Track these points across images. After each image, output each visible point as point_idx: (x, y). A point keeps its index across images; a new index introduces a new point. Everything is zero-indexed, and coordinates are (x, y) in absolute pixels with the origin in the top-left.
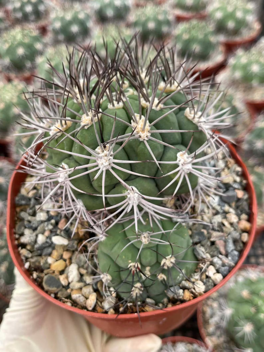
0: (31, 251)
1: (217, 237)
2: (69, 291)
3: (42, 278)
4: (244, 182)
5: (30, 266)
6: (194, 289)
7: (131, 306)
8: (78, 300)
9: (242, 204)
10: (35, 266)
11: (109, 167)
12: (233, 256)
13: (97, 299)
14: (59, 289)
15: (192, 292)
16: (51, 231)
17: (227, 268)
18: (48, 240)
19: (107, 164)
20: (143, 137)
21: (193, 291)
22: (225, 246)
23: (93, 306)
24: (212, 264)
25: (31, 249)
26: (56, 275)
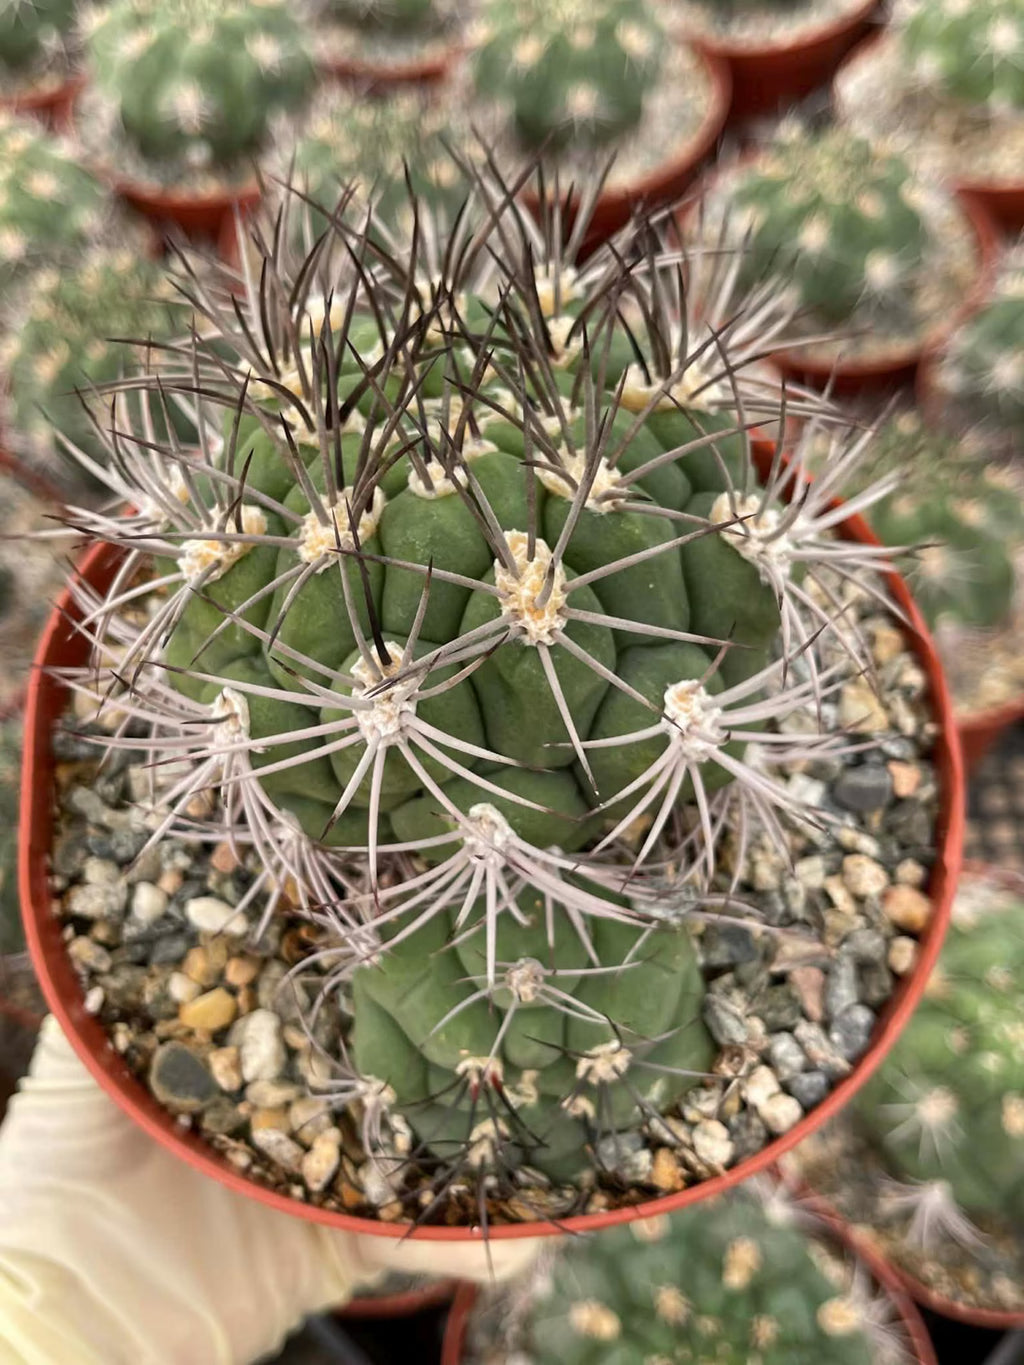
0: (109, 947)
1: (795, 960)
2: (242, 1109)
3: (148, 1055)
4: (930, 729)
5: (105, 1004)
6: (692, 1148)
7: (459, 1197)
8: (273, 1153)
9: (908, 823)
10: (126, 1002)
11: (400, 739)
12: (849, 1030)
13: (342, 1152)
14: (207, 1103)
15: (685, 1164)
16: (186, 876)
17: (818, 1079)
18: (173, 910)
19: (392, 728)
20: (534, 636)
21: (690, 1157)
22: (825, 991)
23: (325, 1177)
24: (767, 1060)
25: (109, 937)
26: (199, 1045)
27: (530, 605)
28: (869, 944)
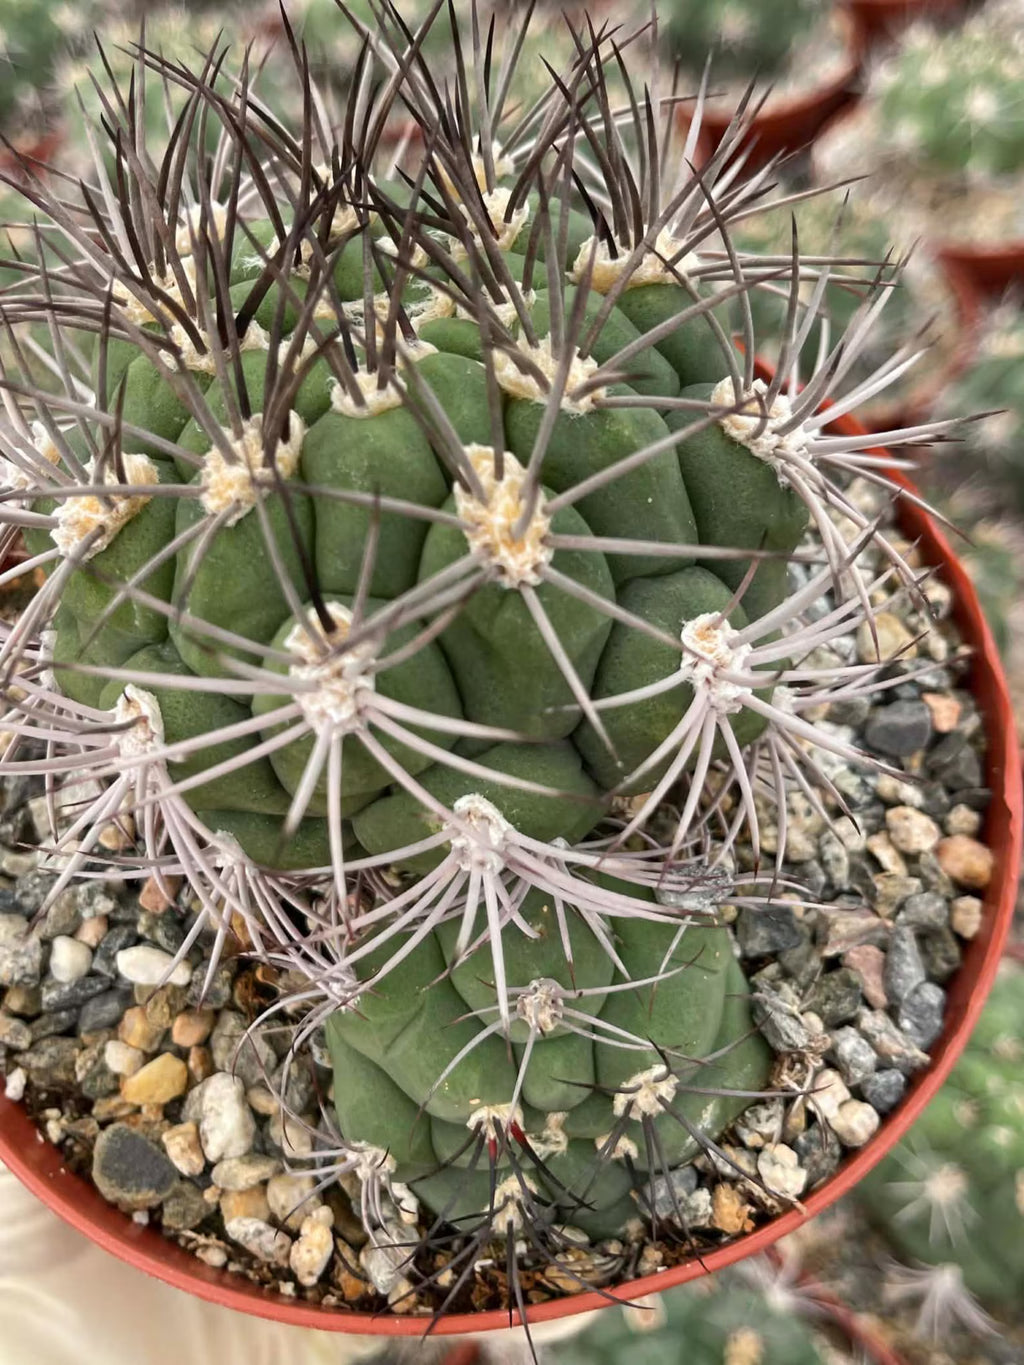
0: (27, 1018)
1: (849, 939)
2: (209, 1195)
3: (89, 1144)
4: (964, 650)
5: (28, 1086)
6: (758, 1178)
7: (485, 1270)
8: (253, 1247)
9: (955, 762)
10: (54, 1083)
11: (358, 725)
12: (920, 1012)
13: (336, 1233)
14: (167, 1194)
15: (750, 1198)
16: (110, 922)
17: (896, 1077)
18: (99, 965)
19: (347, 712)
20: (515, 575)
21: (757, 1190)
22: (887, 970)
23: (319, 1270)
24: (832, 1061)
25: (24, 1007)
26: (148, 1123)
27: (506, 536)
28: (929, 908)
